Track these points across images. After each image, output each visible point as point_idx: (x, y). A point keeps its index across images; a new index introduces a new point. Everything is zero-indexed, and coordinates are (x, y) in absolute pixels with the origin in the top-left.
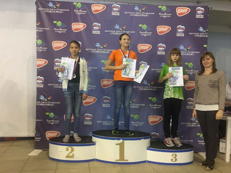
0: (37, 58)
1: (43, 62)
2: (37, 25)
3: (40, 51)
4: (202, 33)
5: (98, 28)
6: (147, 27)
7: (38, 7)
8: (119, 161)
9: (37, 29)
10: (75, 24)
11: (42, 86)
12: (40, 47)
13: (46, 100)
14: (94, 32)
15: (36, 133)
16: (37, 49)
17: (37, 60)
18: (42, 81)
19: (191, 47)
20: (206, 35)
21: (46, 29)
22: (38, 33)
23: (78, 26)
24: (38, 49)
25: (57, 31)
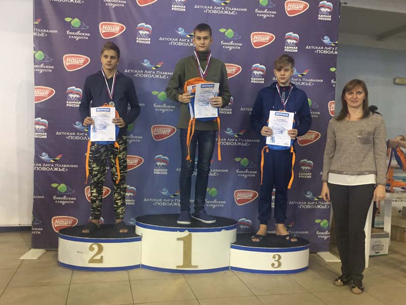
0: (35, 86)
1: (47, 93)
2: (36, 24)
4: (328, 46)
5: (147, 33)
6: (235, 34)
8: (183, 267)
9: (36, 32)
10: (105, 24)
11: (44, 136)
12: (40, 63)
13: (53, 161)
14: (139, 40)
15: (34, 220)
17: (36, 89)
18: (44, 127)
19: (308, 70)
20: (334, 51)
21: (52, 31)
22: (35, 38)
23: (111, 29)
24: (37, 68)
25: (71, 35)
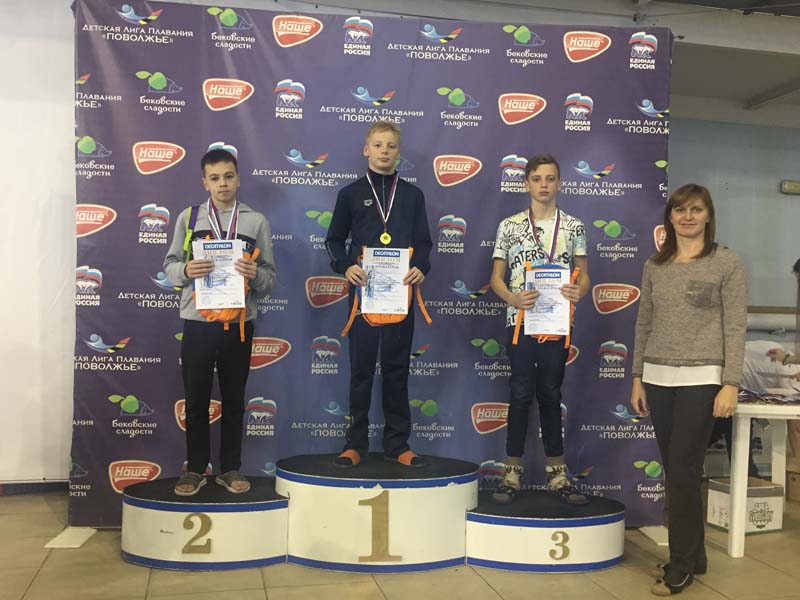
0: (78, 203)
1: (101, 217)
2: (79, 85)
3: (90, 175)
4: (650, 119)
5: (297, 98)
6: (467, 98)
7: (80, 22)
8: (372, 560)
9: (79, 99)
10: (215, 83)
11: (95, 301)
12: (87, 160)
13: (111, 351)
14: (281, 113)
15: (75, 468)
16: (77, 169)
17: (79, 209)
18: (94, 285)
19: (613, 165)
20: (663, 127)
21: (110, 98)
22: (79, 111)
23: (226, 92)
24: (82, 170)
25: (149, 105)
